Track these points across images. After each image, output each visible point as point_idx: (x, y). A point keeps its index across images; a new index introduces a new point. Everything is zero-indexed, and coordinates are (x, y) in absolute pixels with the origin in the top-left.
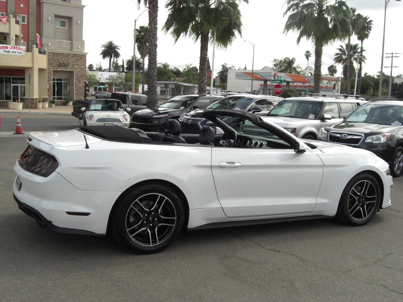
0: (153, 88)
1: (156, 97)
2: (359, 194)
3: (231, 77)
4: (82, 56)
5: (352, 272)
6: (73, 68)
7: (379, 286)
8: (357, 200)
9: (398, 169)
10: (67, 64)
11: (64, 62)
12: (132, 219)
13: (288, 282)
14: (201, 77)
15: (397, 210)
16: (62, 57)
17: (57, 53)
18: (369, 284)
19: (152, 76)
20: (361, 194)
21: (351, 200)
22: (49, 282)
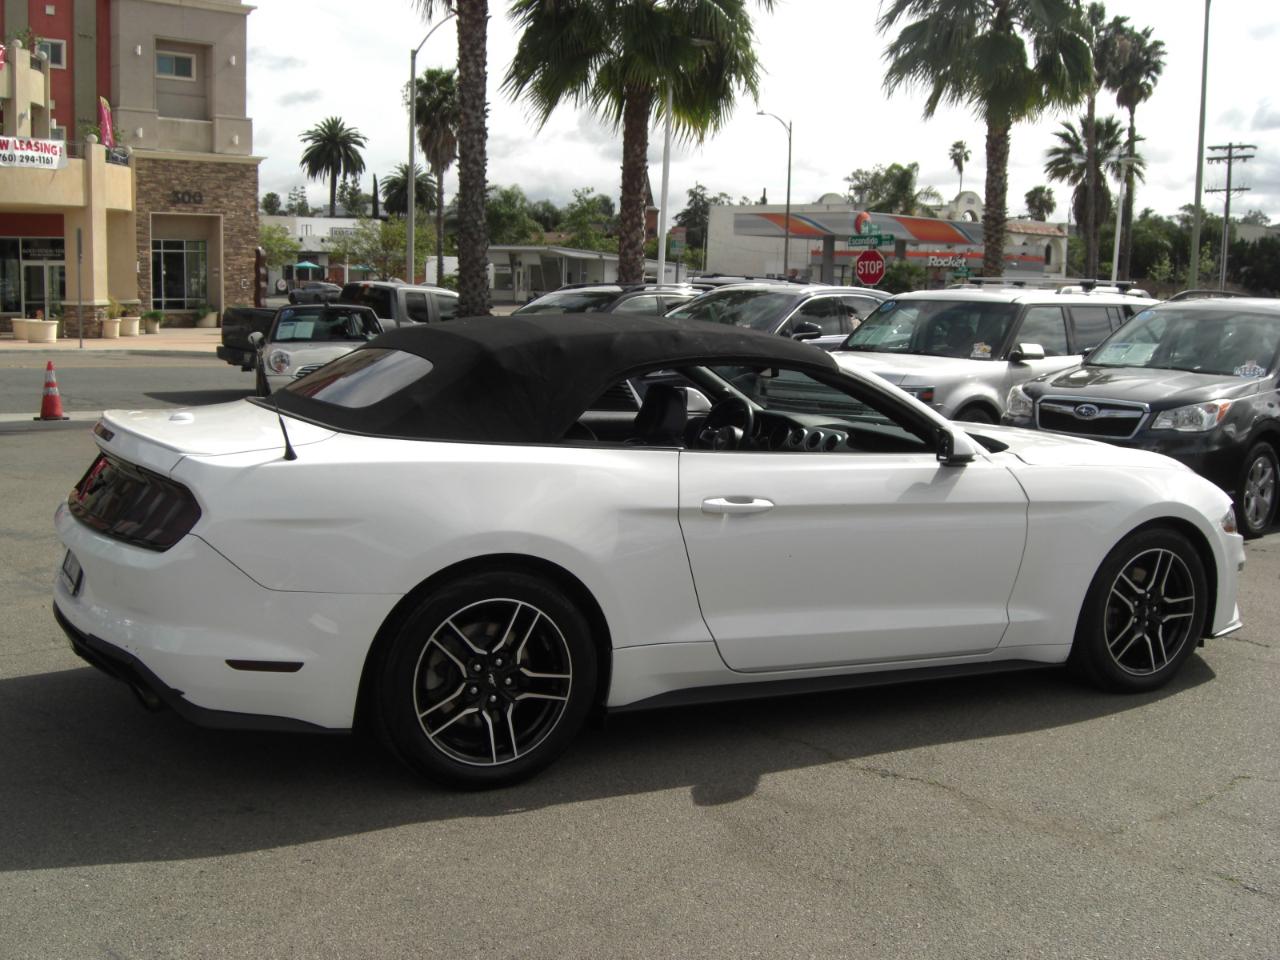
0: (477, 268)
1: (484, 296)
2: (1141, 591)
3: (718, 229)
4: (243, 170)
5: (1124, 837)
6: (217, 207)
7: (1210, 877)
8: (1133, 611)
9: (1257, 511)
10: (196, 193)
11: (188, 188)
12: (432, 682)
13: (926, 868)
14: (627, 229)
15: (1258, 641)
16: (179, 171)
17: (165, 161)
18: (1181, 871)
19: (472, 230)
20: (1147, 592)
21: (1116, 610)
22: (181, 883)
